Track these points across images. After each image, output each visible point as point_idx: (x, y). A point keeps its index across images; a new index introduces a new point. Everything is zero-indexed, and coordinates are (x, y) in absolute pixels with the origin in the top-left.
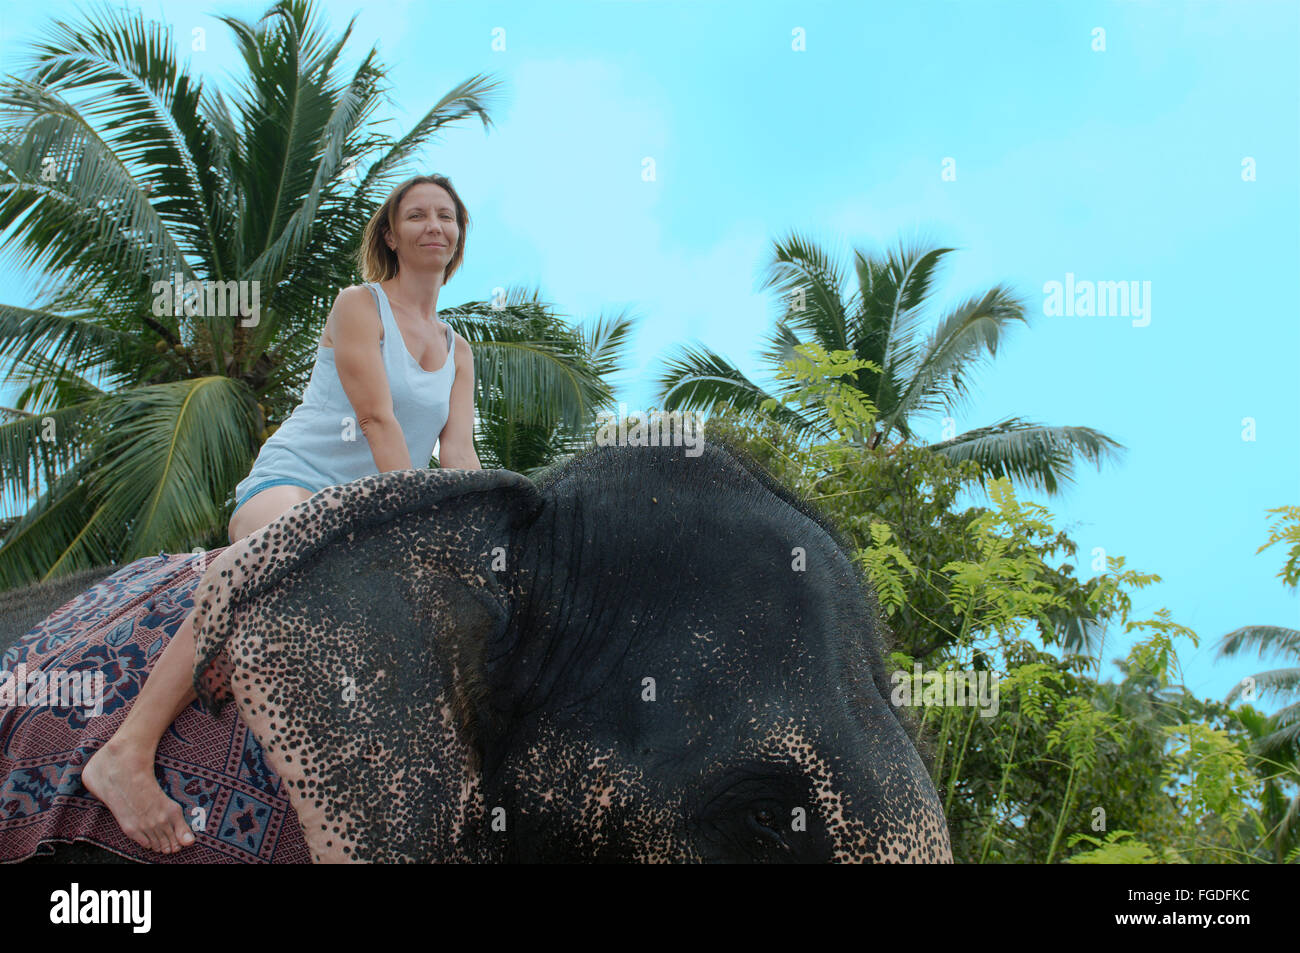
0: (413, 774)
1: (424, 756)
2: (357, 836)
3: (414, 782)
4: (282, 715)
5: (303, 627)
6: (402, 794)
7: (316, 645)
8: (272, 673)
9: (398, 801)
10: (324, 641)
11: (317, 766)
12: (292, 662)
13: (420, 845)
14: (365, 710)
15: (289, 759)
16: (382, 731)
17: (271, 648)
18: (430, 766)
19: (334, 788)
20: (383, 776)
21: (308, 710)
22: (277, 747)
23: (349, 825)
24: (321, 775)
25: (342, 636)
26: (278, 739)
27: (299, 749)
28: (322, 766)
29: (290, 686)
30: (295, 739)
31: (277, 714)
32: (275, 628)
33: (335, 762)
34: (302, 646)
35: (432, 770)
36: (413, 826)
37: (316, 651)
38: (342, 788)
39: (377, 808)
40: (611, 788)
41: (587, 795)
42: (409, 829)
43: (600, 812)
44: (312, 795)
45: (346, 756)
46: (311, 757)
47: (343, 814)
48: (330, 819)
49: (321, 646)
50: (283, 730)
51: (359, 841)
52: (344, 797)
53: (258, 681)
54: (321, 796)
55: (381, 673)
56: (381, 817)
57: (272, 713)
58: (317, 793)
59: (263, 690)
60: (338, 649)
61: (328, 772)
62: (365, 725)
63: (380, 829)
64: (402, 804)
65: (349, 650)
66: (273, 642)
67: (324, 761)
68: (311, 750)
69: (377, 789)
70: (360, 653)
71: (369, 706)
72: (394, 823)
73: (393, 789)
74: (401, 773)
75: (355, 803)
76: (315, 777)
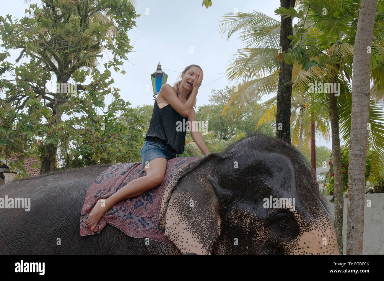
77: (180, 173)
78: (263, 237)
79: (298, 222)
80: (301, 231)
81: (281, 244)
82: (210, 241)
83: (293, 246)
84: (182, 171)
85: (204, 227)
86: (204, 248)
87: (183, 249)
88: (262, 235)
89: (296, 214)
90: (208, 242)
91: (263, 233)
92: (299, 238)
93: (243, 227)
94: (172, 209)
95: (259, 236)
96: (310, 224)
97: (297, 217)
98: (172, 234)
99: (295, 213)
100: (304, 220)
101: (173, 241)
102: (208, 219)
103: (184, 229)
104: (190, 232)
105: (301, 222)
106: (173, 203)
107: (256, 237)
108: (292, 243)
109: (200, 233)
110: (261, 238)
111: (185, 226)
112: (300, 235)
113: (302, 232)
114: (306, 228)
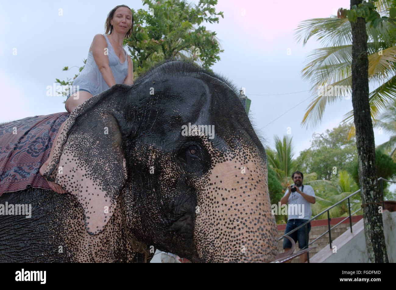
0: (111, 164)
1: (113, 159)
2: (102, 185)
3: (111, 166)
4: (78, 160)
5: (77, 136)
6: (109, 169)
7: (80, 139)
8: (73, 150)
9: (108, 171)
10: (82, 137)
11: (89, 169)
12: (77, 145)
13: (117, 182)
14: (95, 151)
15: (82, 170)
16: (101, 155)
17: (71, 143)
18: (115, 161)
19: (94, 174)
20: (103, 166)
21: (83, 156)
22: (79, 168)
23: (99, 182)
24: (90, 171)
25: (86, 135)
26: (78, 165)
27: (84, 166)
28: (90, 169)
29: (78, 152)
30: (82, 164)
31: (77, 160)
32: (71, 138)
33: (93, 167)
34: (77, 140)
35: (116, 162)
36: (114, 177)
37: (81, 140)
38: (96, 173)
39: (104, 175)
40: (155, 153)
41: (149, 156)
42: (113, 178)
43: (153, 160)
44: (89, 177)
45: (94, 164)
46: (87, 167)
47: (97, 180)
48: (94, 182)
49: (81, 138)
50: (79, 163)
51: (103, 186)
52: (97, 175)
53: (70, 153)
54: (91, 177)
55: (98, 142)
56: (106, 177)
57: (75, 160)
58: (90, 176)
59: (72, 155)
60: (86, 138)
61: (92, 170)
62: (96, 155)
63: (106, 180)
64: (109, 172)
65: (88, 138)
66: (71, 142)
67: (90, 168)
68: (87, 166)
69: (103, 170)
70: (91, 138)
71: (96, 150)
72: (109, 177)
73: (106, 169)
74: (108, 164)
75: (99, 176)
76: (89, 172)
77: (77, 111)
78: (171, 175)
79: (209, 151)
80: (213, 162)
81: (191, 180)
82: (116, 187)
83: (204, 182)
84: (80, 109)
85: (107, 170)
86: (108, 196)
87: (82, 199)
88: (170, 172)
89: (206, 141)
90: (113, 188)
91: (170, 170)
92: (210, 171)
93: (148, 165)
94: (68, 153)
95: (166, 174)
96: (225, 153)
97: (208, 146)
98: (69, 183)
99: (204, 140)
100: (216, 149)
101: (71, 192)
102: (113, 160)
103: (83, 176)
104: (91, 179)
105: (212, 152)
106: (69, 146)
107: (163, 176)
108: (204, 178)
109: (103, 178)
110: (168, 176)
111: (84, 172)
112: (213, 167)
113: (214, 164)
114: (219, 158)
